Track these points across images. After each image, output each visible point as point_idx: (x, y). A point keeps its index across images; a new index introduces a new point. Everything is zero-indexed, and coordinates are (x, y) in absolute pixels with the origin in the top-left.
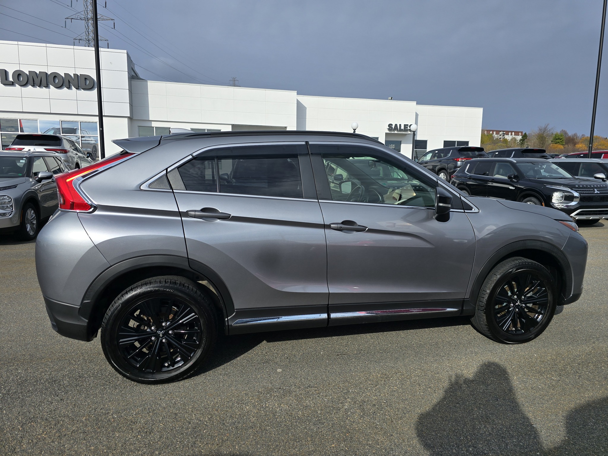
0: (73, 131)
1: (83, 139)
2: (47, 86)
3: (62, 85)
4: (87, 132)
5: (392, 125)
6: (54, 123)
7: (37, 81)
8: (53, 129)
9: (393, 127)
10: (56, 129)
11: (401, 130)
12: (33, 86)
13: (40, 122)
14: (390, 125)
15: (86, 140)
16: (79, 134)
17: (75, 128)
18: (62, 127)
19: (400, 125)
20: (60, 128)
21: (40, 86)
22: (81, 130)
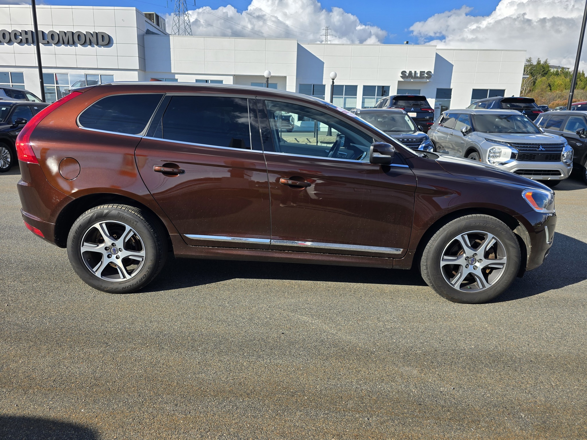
2: (74, 43)
3: (86, 43)
5: (405, 72)
6: (80, 76)
7: (66, 40)
8: (80, 81)
9: (407, 75)
10: (82, 81)
11: (416, 77)
12: (63, 44)
13: (71, 75)
14: (403, 73)
17: (96, 80)
18: (88, 80)
19: (415, 72)
20: (85, 81)
22: (101, 82)
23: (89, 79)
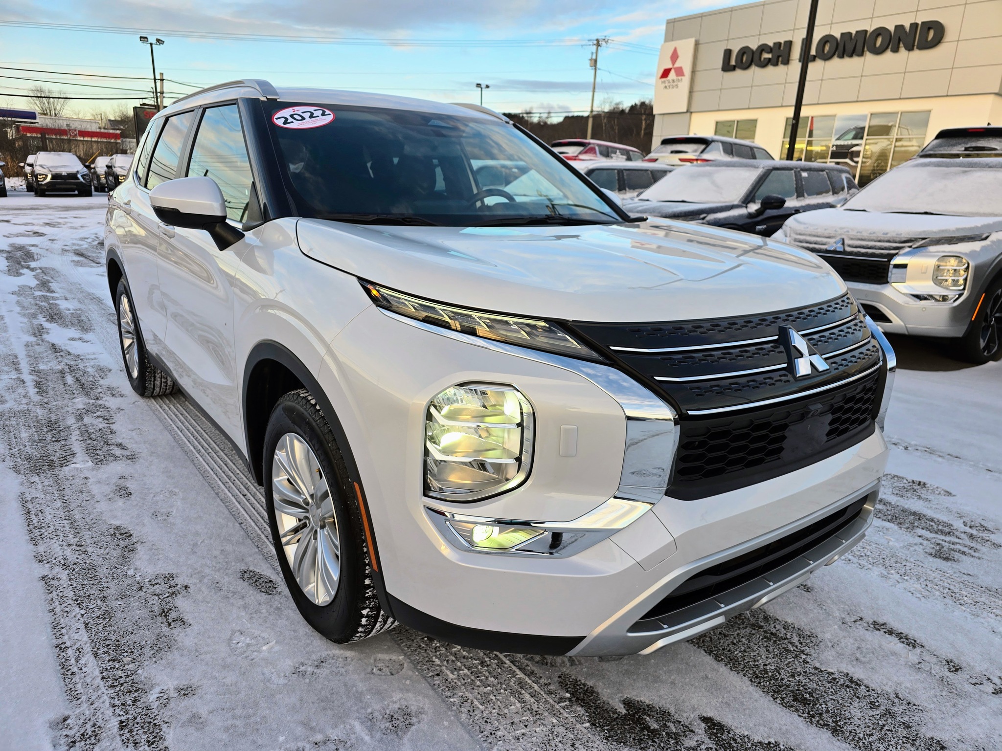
0: (884, 130)
1: (898, 144)
2: (861, 54)
3: (887, 48)
4: (910, 131)
6: (858, 118)
7: (850, 47)
8: (855, 128)
10: (859, 128)
12: (841, 56)
15: (902, 146)
16: (895, 134)
17: (890, 124)
18: (871, 124)
20: (865, 127)
21: (851, 56)
22: (899, 127)
23: (876, 122)
